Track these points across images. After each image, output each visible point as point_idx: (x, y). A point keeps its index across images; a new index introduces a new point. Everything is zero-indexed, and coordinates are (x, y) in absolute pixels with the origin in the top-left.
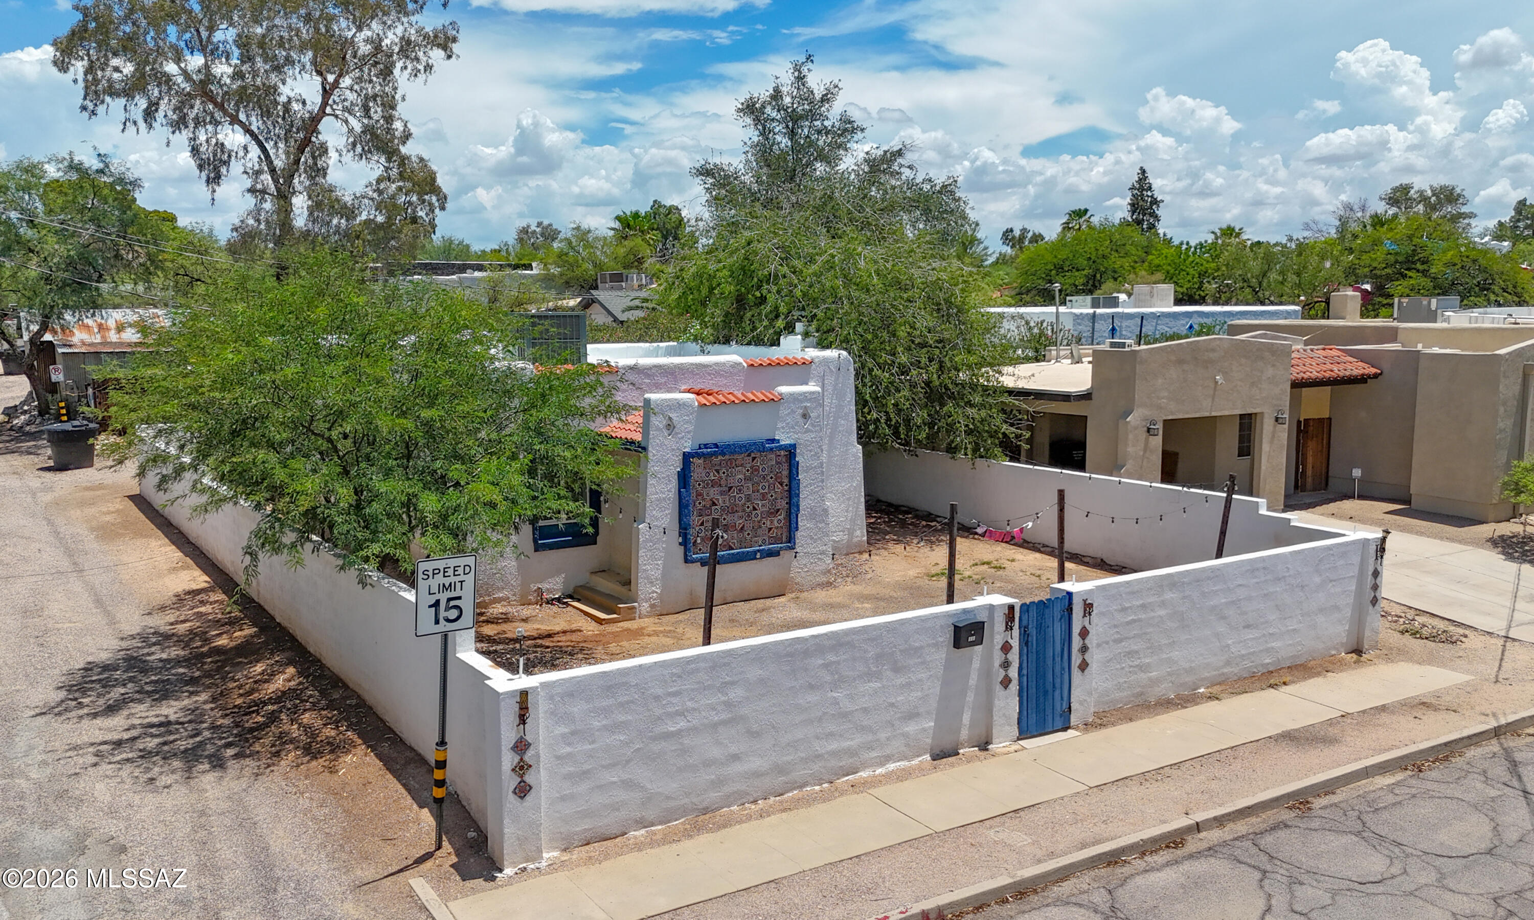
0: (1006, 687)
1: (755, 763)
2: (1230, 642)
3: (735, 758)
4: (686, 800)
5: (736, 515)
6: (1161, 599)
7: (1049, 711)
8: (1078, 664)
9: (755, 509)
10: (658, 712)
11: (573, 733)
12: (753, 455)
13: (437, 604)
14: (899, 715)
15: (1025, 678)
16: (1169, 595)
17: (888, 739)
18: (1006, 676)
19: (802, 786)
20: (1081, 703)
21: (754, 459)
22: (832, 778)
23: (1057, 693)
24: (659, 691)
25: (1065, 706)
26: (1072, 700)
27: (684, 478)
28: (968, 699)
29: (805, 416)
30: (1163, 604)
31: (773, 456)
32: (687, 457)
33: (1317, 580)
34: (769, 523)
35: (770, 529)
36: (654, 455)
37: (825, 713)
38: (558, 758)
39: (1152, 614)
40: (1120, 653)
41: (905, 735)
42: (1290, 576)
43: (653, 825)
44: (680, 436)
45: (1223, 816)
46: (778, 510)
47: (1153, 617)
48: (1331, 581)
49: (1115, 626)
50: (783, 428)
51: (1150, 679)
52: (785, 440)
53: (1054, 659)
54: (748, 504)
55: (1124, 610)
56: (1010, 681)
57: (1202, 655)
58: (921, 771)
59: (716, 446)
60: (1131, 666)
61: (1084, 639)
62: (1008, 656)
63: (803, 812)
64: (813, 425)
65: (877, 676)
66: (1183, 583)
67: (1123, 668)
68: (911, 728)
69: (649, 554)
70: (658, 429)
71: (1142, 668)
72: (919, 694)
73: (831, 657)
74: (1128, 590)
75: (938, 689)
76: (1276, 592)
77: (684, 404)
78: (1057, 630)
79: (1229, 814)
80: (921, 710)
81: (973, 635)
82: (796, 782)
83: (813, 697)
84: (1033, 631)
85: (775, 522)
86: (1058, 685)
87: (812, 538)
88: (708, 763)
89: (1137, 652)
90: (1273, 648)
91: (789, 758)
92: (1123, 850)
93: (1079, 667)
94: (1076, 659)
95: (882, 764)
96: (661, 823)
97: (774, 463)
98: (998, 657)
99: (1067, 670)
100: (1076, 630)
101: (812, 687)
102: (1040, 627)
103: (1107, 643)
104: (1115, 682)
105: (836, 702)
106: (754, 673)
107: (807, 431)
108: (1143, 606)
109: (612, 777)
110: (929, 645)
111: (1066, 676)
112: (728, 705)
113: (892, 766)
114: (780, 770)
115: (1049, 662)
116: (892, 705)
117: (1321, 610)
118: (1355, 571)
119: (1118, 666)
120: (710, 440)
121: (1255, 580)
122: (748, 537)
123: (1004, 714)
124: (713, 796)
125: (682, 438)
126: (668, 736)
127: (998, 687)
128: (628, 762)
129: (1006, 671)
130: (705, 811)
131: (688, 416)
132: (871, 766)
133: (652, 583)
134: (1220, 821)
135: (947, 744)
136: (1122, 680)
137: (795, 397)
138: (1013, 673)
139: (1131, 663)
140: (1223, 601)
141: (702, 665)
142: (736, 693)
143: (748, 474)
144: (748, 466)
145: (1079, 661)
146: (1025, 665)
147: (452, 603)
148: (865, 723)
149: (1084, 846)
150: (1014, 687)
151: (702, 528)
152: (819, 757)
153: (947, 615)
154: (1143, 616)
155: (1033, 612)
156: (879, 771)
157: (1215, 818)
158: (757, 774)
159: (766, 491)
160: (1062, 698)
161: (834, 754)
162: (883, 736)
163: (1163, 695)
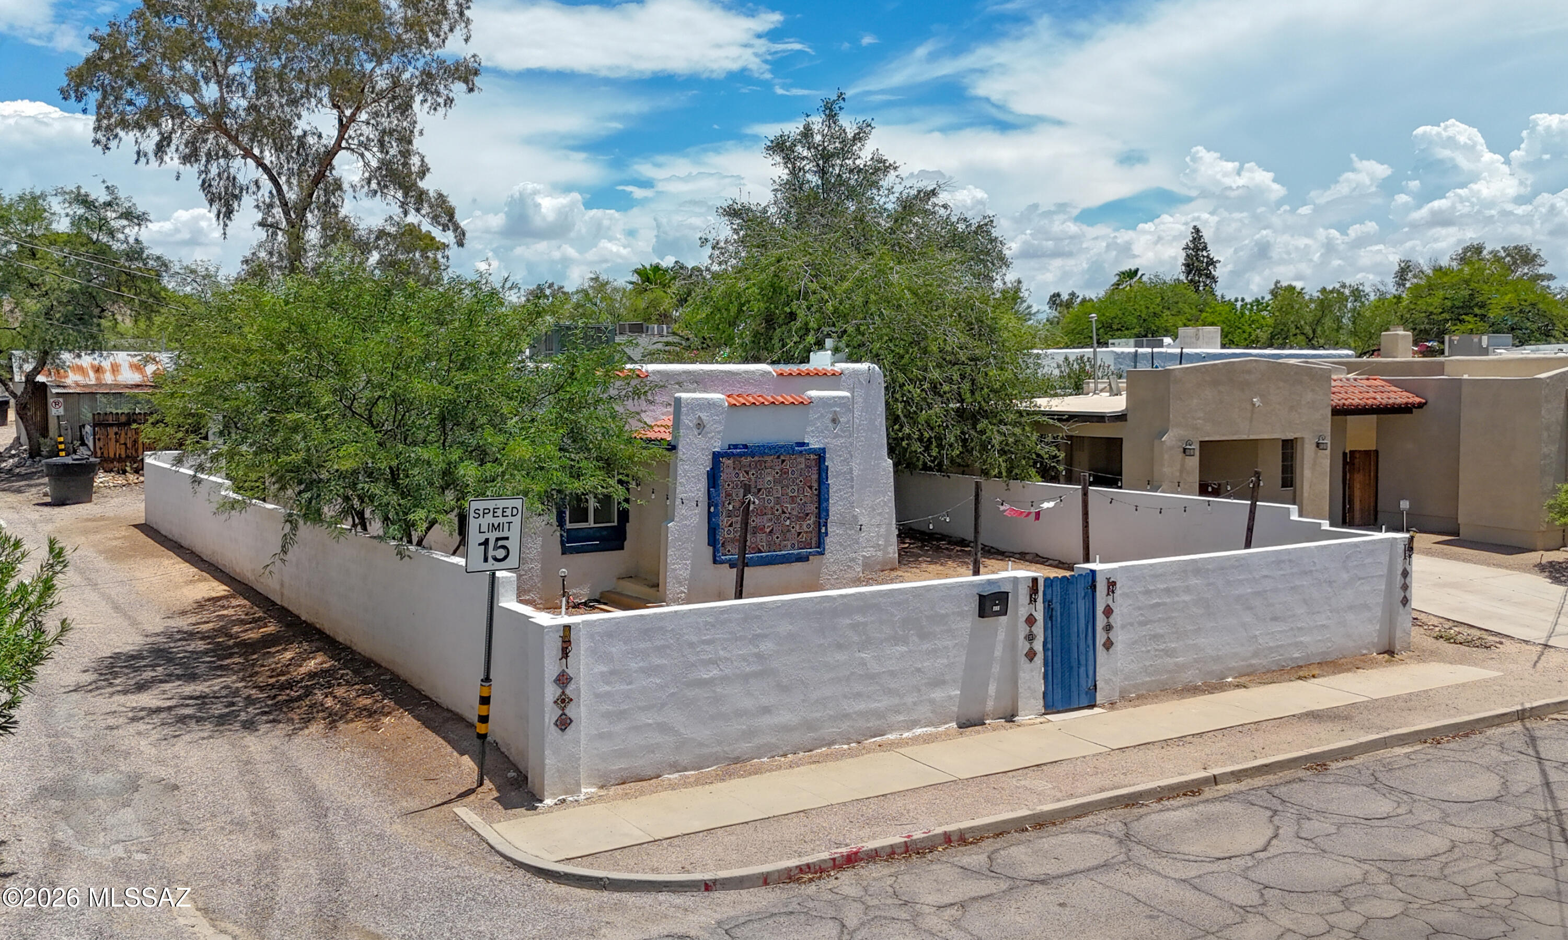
0: (1031, 660)
1: (785, 717)
2: (1257, 633)
3: (766, 710)
4: (718, 749)
5: (765, 517)
6: (1186, 584)
7: (1074, 688)
8: (1102, 642)
9: (784, 512)
10: (693, 659)
11: (612, 673)
12: (782, 458)
13: (486, 543)
14: (926, 681)
15: (1050, 653)
16: (1194, 581)
17: (915, 704)
18: (1031, 649)
19: (830, 744)
20: (1107, 682)
21: (783, 461)
22: (860, 738)
23: (1082, 669)
24: (694, 639)
25: (1090, 683)
26: (1097, 678)
27: (713, 478)
28: (993, 670)
29: (834, 421)
30: (1188, 590)
31: (803, 460)
32: (716, 457)
33: (1345, 576)
34: (798, 527)
35: (799, 534)
36: (684, 454)
37: (852, 673)
38: (597, 696)
39: (1177, 599)
40: (1145, 636)
41: (932, 702)
42: (1316, 571)
43: (686, 770)
44: (710, 435)
45: (1240, 771)
46: (807, 515)
47: (1178, 602)
48: (1360, 579)
49: (1140, 608)
50: (812, 431)
51: (1176, 664)
52: (814, 443)
53: (1078, 636)
54: (778, 507)
55: (1148, 592)
56: (1035, 654)
57: (1228, 644)
58: (947, 735)
59: (745, 446)
60: (1156, 650)
61: (1108, 618)
62: (1033, 629)
63: (831, 764)
64: (842, 430)
65: (905, 641)
66: (1208, 570)
67: (1148, 651)
68: (938, 694)
69: (680, 553)
70: (688, 428)
71: (1169, 653)
72: (945, 661)
73: (859, 618)
74: (1152, 573)
75: (964, 658)
76: (1303, 586)
77: (714, 404)
78: (1081, 606)
79: (1246, 770)
80: (947, 678)
81: (997, 605)
82: (824, 739)
83: (841, 657)
84: (1057, 606)
85: (805, 527)
86: (1083, 662)
87: (841, 545)
88: (740, 714)
89: (1162, 636)
90: (1301, 642)
91: (818, 715)
92: (1140, 795)
93: (1104, 645)
94: (1101, 638)
95: (909, 729)
96: (693, 769)
97: (803, 466)
98: (1023, 631)
99: (1091, 647)
100: (1100, 608)
101: (840, 647)
102: (1065, 603)
103: (1132, 624)
104: (1141, 665)
105: (863, 663)
106: (785, 627)
107: (837, 436)
108: (1168, 591)
109: (648, 718)
110: (953, 613)
111: (1091, 652)
112: (759, 656)
113: (918, 731)
114: (810, 726)
115: (1074, 638)
116: (918, 670)
117: (1351, 608)
118: (1384, 571)
119: (1144, 649)
120: (739, 440)
121: (1282, 572)
122: (777, 541)
123: (1029, 687)
124: (745, 746)
125: (712, 437)
126: (702, 683)
127: (1023, 659)
128: (663, 705)
129: (1031, 644)
130: (737, 760)
131: (717, 415)
132: (899, 729)
133: (680, 583)
134: (1237, 776)
135: (973, 712)
136: (1147, 663)
137: (824, 401)
138: (1038, 646)
139: (1156, 647)
140: (1249, 590)
141: (735, 616)
142: (767, 646)
143: (777, 476)
144: (777, 469)
145: (1103, 641)
146: (1049, 639)
147: (500, 543)
148: (892, 686)
149: (1102, 790)
150: (1039, 659)
151: (731, 529)
152: (847, 716)
153: (972, 585)
154: (1168, 600)
155: (1057, 588)
156: (906, 735)
157: (1232, 773)
158: (786, 728)
159: (795, 494)
160: (1087, 676)
161: (861, 714)
162: (909, 700)
163: (1190, 682)
